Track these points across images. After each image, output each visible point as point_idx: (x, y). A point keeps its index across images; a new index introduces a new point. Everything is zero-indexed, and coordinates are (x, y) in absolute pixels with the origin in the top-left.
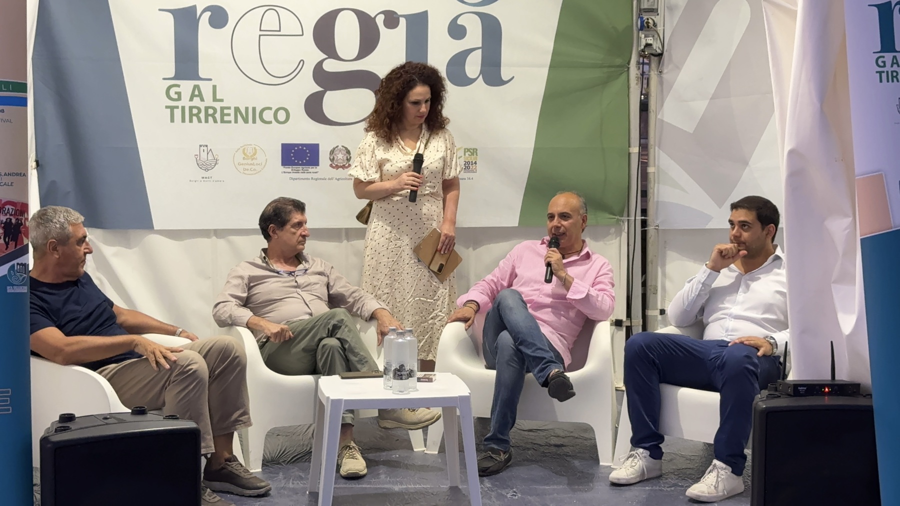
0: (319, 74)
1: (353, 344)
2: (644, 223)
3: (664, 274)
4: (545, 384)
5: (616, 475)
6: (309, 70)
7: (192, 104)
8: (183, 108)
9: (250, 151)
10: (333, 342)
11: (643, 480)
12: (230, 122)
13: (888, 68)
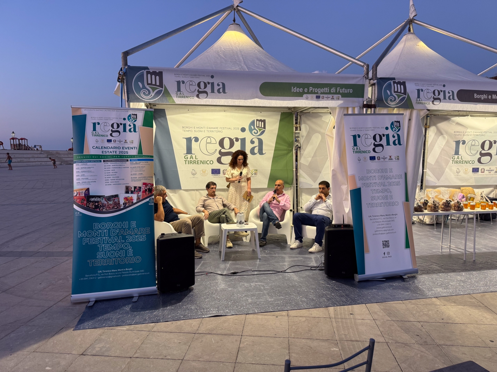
0: (220, 152)
1: (228, 216)
2: (297, 187)
3: (302, 199)
4: (275, 225)
5: (291, 247)
6: (218, 152)
7: (190, 160)
8: (188, 161)
9: (204, 171)
10: (224, 216)
11: (298, 248)
12: (199, 164)
13: (356, 150)
